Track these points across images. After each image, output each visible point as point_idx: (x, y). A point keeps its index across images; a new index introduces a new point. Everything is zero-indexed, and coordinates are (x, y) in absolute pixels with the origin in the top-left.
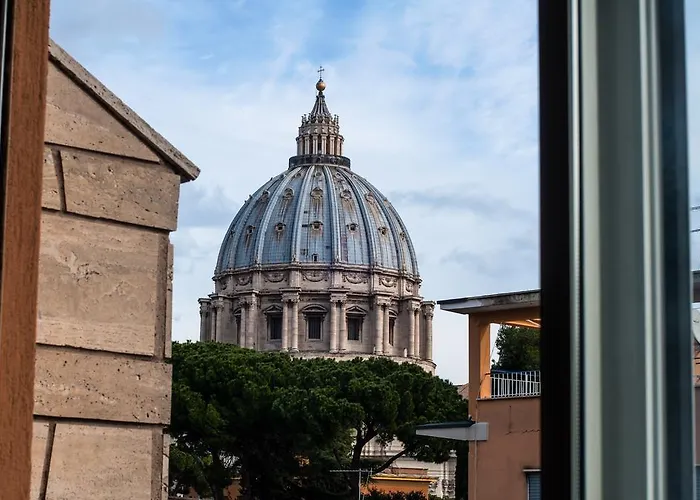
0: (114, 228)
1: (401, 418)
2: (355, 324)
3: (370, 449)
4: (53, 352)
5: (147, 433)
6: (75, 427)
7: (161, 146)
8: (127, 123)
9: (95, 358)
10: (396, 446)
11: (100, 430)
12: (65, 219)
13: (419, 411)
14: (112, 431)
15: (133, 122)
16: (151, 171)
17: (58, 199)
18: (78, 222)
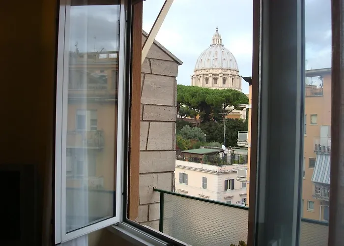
0: (163, 77)
1: (234, 101)
2: (224, 80)
3: (227, 108)
4: (149, 106)
5: (171, 123)
6: (155, 123)
7: (174, 58)
8: (165, 52)
9: (159, 107)
10: (233, 107)
11: (160, 123)
12: (152, 75)
13: (237, 99)
14: (163, 123)
15: (167, 52)
16: (171, 63)
17: (150, 71)
18: (155, 76)
